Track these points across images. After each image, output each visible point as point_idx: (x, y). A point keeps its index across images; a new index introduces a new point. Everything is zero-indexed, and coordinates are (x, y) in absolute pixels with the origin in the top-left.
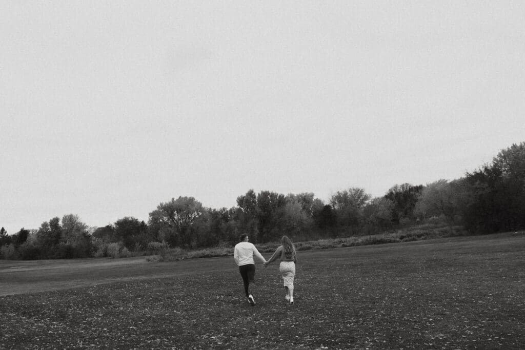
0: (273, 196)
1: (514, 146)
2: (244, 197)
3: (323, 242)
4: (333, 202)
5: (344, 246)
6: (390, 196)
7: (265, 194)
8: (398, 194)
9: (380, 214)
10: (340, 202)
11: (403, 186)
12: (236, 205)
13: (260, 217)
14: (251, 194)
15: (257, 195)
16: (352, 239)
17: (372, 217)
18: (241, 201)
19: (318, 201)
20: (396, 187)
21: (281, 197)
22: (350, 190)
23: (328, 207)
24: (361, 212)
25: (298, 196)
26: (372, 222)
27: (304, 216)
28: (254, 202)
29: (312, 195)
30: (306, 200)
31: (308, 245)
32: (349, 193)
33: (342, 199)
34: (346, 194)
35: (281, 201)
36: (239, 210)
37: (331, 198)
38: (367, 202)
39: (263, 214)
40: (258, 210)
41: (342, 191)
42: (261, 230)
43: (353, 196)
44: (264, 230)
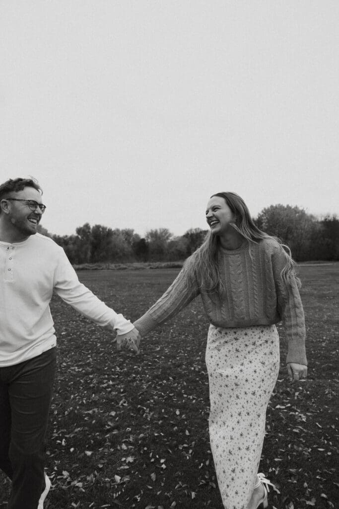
0: (104, 229)
1: (272, 206)
2: (81, 228)
3: (137, 265)
4: (148, 237)
5: (151, 268)
6: (187, 236)
7: (98, 227)
8: (192, 235)
9: (178, 248)
10: (152, 237)
11: (196, 229)
12: (75, 234)
13: (92, 243)
14: (87, 226)
15: (91, 227)
16: (157, 264)
17: (173, 250)
18: (79, 231)
19: (137, 236)
20: (191, 230)
21: (110, 231)
22: (160, 230)
23: (143, 240)
24: (166, 246)
25: (123, 231)
26: (173, 252)
27: (126, 245)
28: (89, 232)
29: (133, 231)
30: (128, 234)
31: (125, 266)
32: (159, 231)
33: (154, 235)
34: (156, 231)
35: (109, 233)
36: (77, 237)
37: (146, 234)
38: (171, 238)
39: (95, 241)
40: (92, 238)
41: (154, 229)
42: (93, 253)
43: (161, 233)
44: (95, 253)
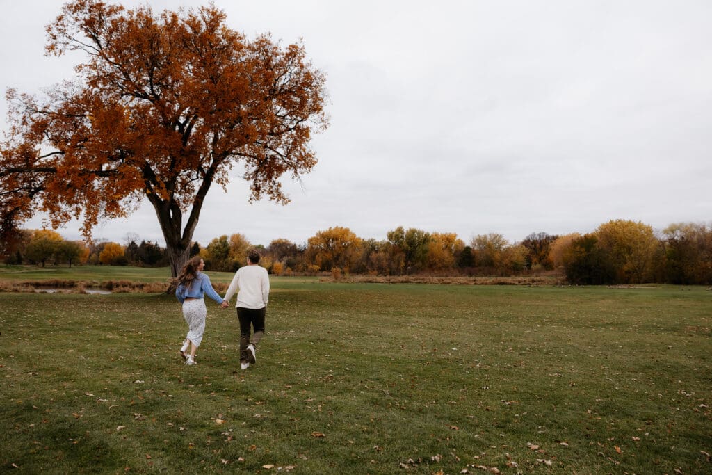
0: (419, 233)
2: (393, 233)
3: (462, 279)
4: (474, 244)
5: (475, 284)
6: (526, 243)
7: (413, 231)
8: (534, 242)
9: (515, 259)
10: (479, 244)
11: (539, 235)
12: (386, 239)
13: (406, 251)
14: (400, 230)
15: (405, 231)
16: (483, 279)
17: (507, 261)
18: (390, 236)
19: (460, 242)
20: (533, 235)
21: (427, 235)
22: (490, 235)
23: (468, 248)
24: (497, 256)
26: (506, 265)
27: (446, 254)
28: (402, 237)
29: (455, 236)
30: (449, 239)
31: (448, 281)
32: (489, 237)
33: (481, 241)
34: (485, 237)
35: (426, 239)
36: (389, 243)
37: (472, 240)
38: (504, 246)
39: (409, 248)
40: (406, 245)
41: (482, 234)
42: (406, 262)
43: (492, 240)
44: (409, 263)
